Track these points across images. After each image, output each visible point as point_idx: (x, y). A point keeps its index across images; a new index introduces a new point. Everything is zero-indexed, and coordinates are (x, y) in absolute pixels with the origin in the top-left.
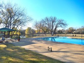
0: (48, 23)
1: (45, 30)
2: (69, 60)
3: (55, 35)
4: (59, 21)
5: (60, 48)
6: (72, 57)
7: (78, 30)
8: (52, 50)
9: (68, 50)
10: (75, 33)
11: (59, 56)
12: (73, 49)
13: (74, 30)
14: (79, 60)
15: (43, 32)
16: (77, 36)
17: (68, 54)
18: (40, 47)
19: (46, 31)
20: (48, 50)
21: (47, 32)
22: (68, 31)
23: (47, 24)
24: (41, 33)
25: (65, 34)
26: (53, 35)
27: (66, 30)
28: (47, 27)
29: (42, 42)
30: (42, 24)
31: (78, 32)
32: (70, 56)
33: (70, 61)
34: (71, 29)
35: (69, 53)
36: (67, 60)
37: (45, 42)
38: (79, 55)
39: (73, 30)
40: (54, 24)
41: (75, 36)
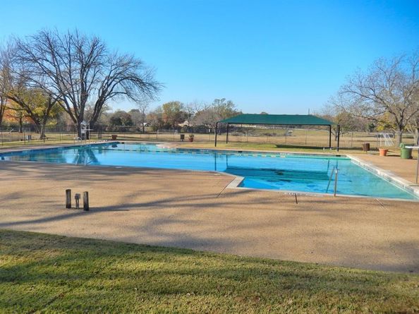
0: (57, 67)
1: (39, 110)
2: (175, 235)
3: (100, 138)
4: (117, 65)
5: (127, 193)
6: (185, 218)
7: (199, 114)
8: (90, 206)
9: (166, 196)
10: (189, 130)
11: (126, 227)
12: (188, 190)
13: (186, 115)
14: (211, 227)
15: (26, 121)
16: (199, 141)
17: (169, 212)
18: (15, 196)
19: (46, 116)
20: (69, 206)
21: (51, 123)
22: (160, 120)
23: (49, 73)
24: (14, 128)
25: (144, 132)
26: (87, 137)
27: (151, 115)
28: (51, 94)
29: (22, 173)
30: (17, 68)
31: (199, 123)
32: (179, 218)
33: (179, 235)
34: (173, 108)
35: (170, 206)
36: (167, 235)
37: (44, 170)
38: (210, 210)
39: (182, 116)
40: (89, 78)
41: (192, 140)
